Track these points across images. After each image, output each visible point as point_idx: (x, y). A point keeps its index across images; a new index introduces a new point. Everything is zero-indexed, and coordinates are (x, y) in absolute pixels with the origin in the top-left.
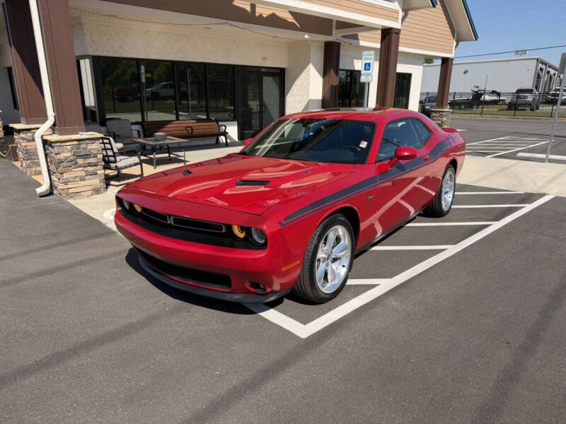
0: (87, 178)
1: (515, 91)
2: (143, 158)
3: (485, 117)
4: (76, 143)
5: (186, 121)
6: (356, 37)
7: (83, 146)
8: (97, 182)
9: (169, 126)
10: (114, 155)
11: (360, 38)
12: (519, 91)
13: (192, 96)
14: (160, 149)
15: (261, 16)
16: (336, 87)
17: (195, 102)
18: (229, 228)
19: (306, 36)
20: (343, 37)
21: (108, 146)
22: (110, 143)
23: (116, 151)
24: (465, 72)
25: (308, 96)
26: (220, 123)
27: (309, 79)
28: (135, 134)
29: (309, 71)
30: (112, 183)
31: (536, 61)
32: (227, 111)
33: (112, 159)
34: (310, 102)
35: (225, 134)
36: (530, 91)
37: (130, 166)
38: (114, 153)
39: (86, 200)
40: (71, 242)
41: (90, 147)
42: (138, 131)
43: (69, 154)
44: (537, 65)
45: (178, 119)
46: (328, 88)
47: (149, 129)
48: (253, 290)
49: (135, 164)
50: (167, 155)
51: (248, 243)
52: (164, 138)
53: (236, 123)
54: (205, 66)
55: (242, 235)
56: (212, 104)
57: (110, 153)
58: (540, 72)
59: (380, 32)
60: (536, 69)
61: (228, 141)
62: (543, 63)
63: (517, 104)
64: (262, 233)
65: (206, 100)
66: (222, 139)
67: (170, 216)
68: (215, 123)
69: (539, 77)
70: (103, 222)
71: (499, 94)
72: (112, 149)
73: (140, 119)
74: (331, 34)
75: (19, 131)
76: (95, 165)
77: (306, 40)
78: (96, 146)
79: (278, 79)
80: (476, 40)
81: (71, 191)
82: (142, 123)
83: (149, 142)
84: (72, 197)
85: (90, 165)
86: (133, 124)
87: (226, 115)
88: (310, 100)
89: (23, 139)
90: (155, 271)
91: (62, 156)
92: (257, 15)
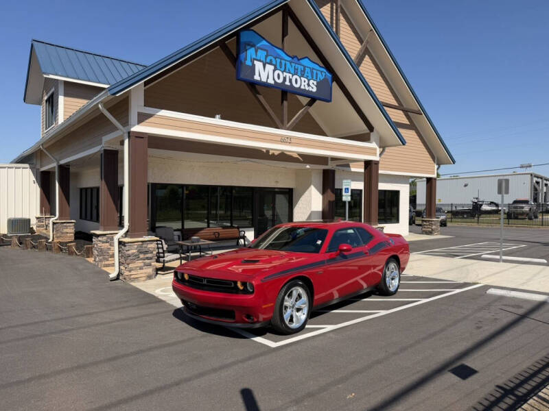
0: (144, 268)
1: (511, 203)
2: (183, 255)
3: (482, 226)
4: (141, 243)
5: (215, 228)
6: (348, 166)
7: (145, 245)
8: (150, 270)
9: (202, 232)
10: (163, 253)
11: (351, 165)
12: (515, 202)
13: (220, 207)
14: (195, 249)
15: (273, 154)
16: (333, 202)
17: (222, 212)
18: (236, 283)
19: (308, 167)
20: (337, 166)
21: (160, 246)
22: (162, 244)
23: (165, 249)
24: (466, 186)
25: (310, 208)
26: (241, 229)
27: (311, 197)
28: (176, 238)
29: (311, 190)
30: (159, 272)
31: (530, 175)
32: (247, 219)
33: (162, 255)
34: (312, 213)
35: (244, 237)
36: (526, 202)
37: (173, 260)
38: (164, 251)
39: (142, 283)
40: (137, 305)
41: (150, 246)
42: (179, 236)
43: (135, 251)
44: (532, 179)
45: (208, 227)
46: (326, 202)
47: (186, 234)
48: (247, 320)
49: (177, 259)
50: (198, 254)
51: (245, 291)
52: (198, 241)
53: (253, 229)
54: (231, 188)
55: (241, 288)
56: (236, 213)
57: (161, 251)
58: (537, 186)
59: (363, 164)
60: (532, 182)
61: (246, 243)
62: (538, 177)
63: (514, 214)
64: (252, 285)
65: (231, 211)
66: (242, 241)
67: (205, 278)
68: (236, 230)
69: (536, 189)
70: (156, 295)
71: (497, 205)
72: (163, 248)
73: (180, 227)
74: (327, 164)
75: (98, 236)
76: (151, 259)
77: (308, 169)
78: (153, 245)
79: (287, 196)
80: (454, 163)
81: (132, 276)
82: (182, 230)
83: (187, 243)
84: (132, 281)
85: (147, 258)
86: (175, 230)
87: (247, 223)
88: (312, 212)
89: (100, 241)
90: (193, 314)
91: (130, 252)
92: (270, 154)
